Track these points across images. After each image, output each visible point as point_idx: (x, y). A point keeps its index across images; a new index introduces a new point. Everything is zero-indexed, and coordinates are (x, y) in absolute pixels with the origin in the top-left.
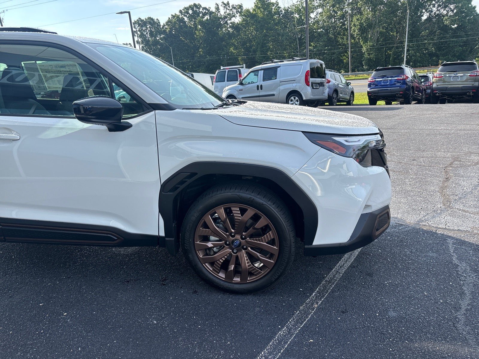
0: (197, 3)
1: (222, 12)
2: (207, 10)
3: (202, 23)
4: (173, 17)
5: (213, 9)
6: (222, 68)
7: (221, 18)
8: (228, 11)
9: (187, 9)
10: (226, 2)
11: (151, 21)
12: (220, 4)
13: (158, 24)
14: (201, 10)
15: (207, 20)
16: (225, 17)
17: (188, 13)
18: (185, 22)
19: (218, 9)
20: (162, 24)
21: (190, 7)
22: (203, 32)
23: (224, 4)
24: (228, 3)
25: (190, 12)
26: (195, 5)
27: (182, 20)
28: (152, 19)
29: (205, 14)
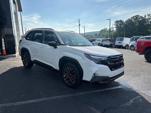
0: (138, 15)
1: (147, 17)
2: (141, 17)
3: (138, 21)
4: (128, 19)
5: (144, 17)
6: (134, 36)
7: (146, 19)
8: (149, 17)
9: (134, 17)
10: (149, 14)
11: (121, 21)
12: (146, 15)
13: (123, 22)
14: (139, 17)
15: (141, 20)
16: (148, 19)
17: (134, 18)
18: (132, 21)
19: (145, 16)
20: (124, 22)
21: (135, 16)
22: (138, 24)
23: (148, 15)
24: (150, 15)
25: (135, 18)
26: (137, 15)
27: (131, 20)
28: (121, 20)
29: (140, 18)
